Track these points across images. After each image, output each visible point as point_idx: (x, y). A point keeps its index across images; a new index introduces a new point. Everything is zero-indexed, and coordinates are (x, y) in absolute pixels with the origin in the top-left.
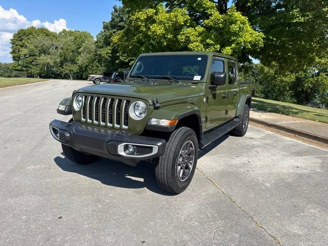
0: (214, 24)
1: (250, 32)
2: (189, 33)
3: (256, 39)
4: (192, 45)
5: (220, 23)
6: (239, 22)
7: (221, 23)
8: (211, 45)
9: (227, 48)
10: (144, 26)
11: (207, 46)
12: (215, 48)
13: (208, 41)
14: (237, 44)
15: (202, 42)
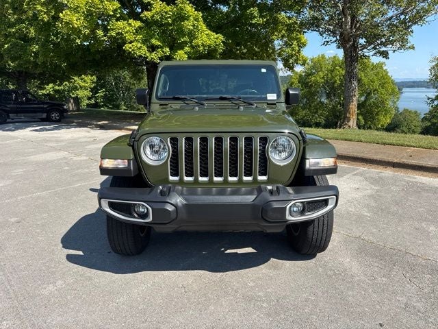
0: (160, 18)
1: (206, 32)
2: (121, 28)
3: (215, 42)
4: (131, 45)
5: (168, 17)
6: (192, 18)
7: (170, 17)
8: (157, 47)
9: (179, 52)
10: (45, 13)
11: (153, 48)
12: (163, 52)
13: (154, 41)
14: (192, 47)
15: (145, 42)
